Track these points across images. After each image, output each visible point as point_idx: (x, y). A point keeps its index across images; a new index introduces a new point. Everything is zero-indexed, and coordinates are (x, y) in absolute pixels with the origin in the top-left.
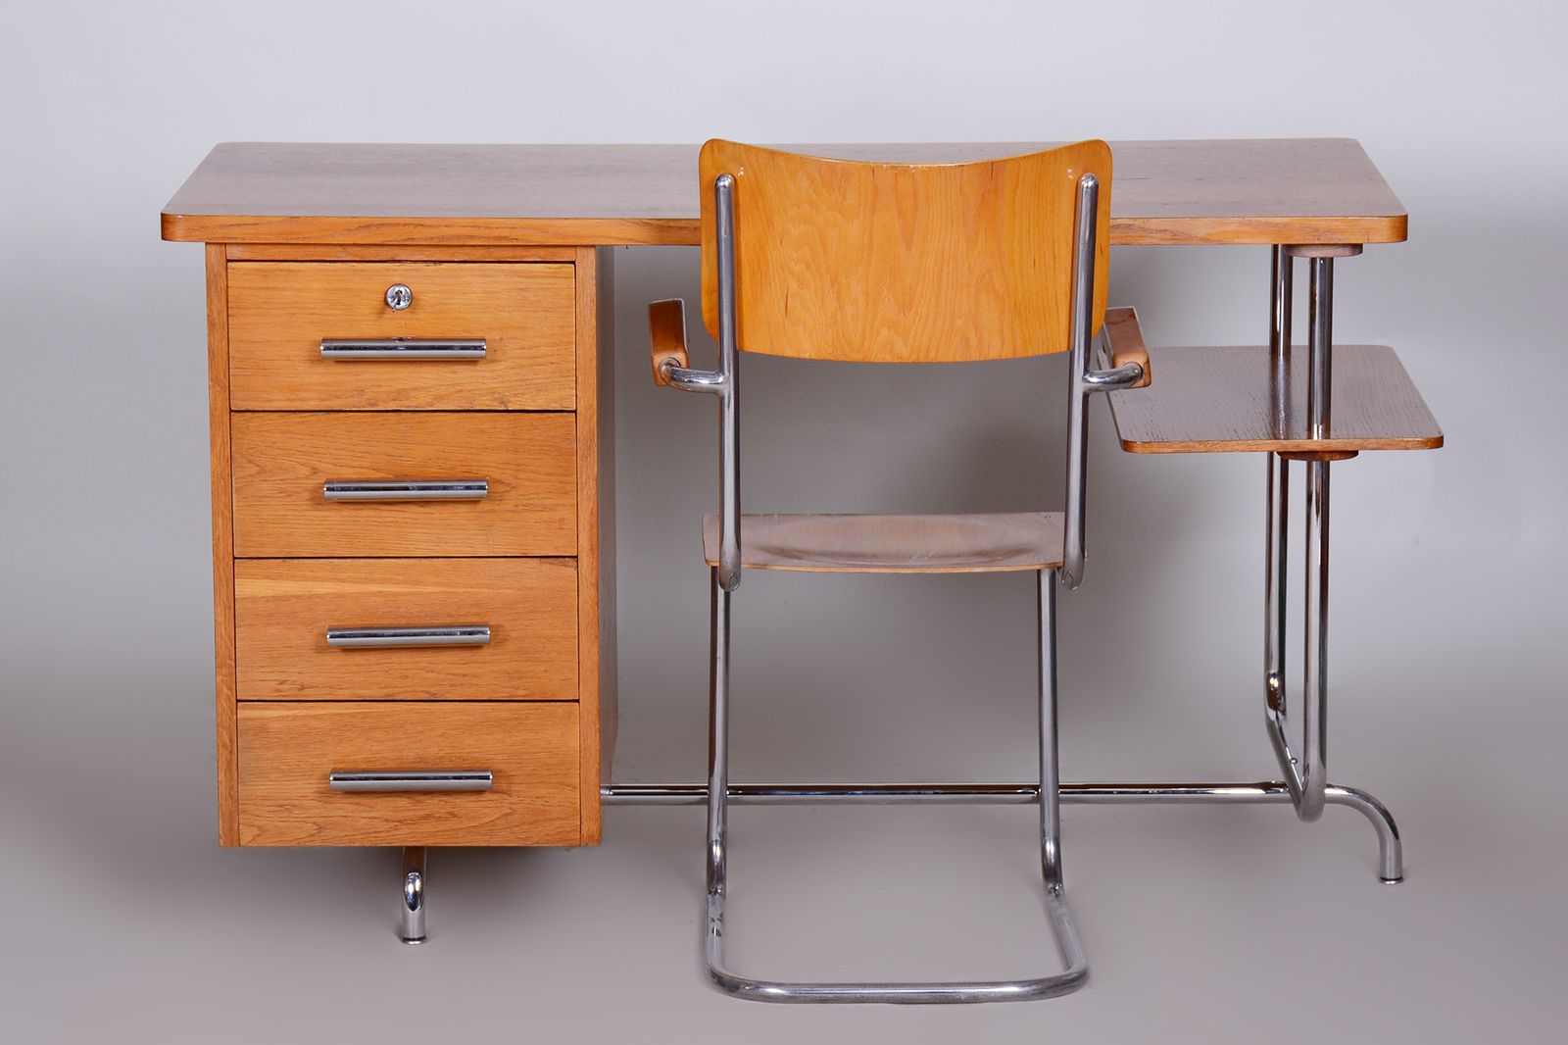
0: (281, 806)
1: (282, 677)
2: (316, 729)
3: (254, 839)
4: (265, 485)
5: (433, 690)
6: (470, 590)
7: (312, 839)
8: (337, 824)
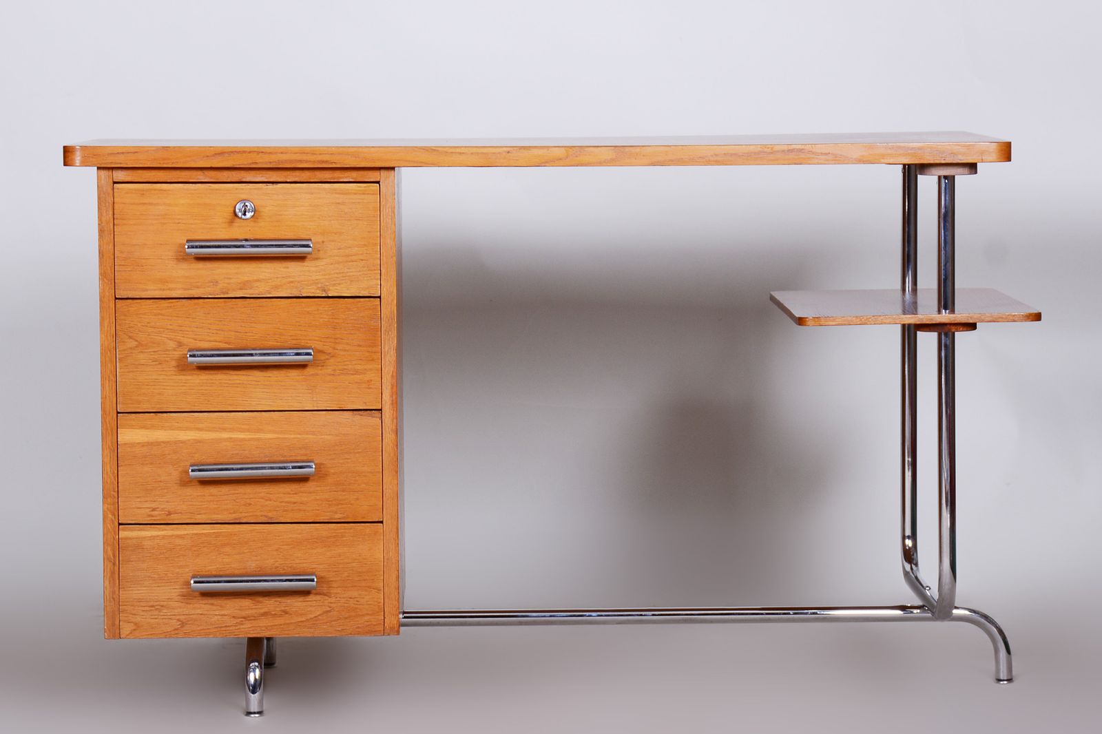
0: (153, 606)
1: (154, 505)
2: (180, 545)
3: (131, 633)
4: (141, 356)
5: (270, 515)
6: (299, 436)
7: (176, 632)
8: (196, 620)
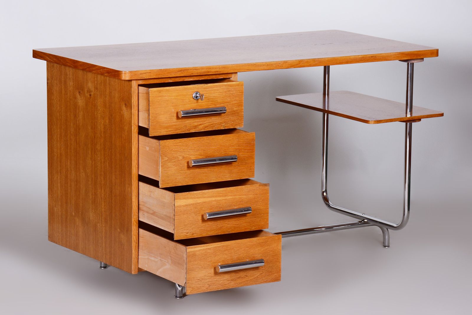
0: (199, 280)
3: (191, 292)
7: (207, 289)
8: (214, 283)
